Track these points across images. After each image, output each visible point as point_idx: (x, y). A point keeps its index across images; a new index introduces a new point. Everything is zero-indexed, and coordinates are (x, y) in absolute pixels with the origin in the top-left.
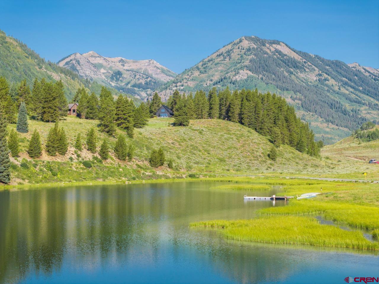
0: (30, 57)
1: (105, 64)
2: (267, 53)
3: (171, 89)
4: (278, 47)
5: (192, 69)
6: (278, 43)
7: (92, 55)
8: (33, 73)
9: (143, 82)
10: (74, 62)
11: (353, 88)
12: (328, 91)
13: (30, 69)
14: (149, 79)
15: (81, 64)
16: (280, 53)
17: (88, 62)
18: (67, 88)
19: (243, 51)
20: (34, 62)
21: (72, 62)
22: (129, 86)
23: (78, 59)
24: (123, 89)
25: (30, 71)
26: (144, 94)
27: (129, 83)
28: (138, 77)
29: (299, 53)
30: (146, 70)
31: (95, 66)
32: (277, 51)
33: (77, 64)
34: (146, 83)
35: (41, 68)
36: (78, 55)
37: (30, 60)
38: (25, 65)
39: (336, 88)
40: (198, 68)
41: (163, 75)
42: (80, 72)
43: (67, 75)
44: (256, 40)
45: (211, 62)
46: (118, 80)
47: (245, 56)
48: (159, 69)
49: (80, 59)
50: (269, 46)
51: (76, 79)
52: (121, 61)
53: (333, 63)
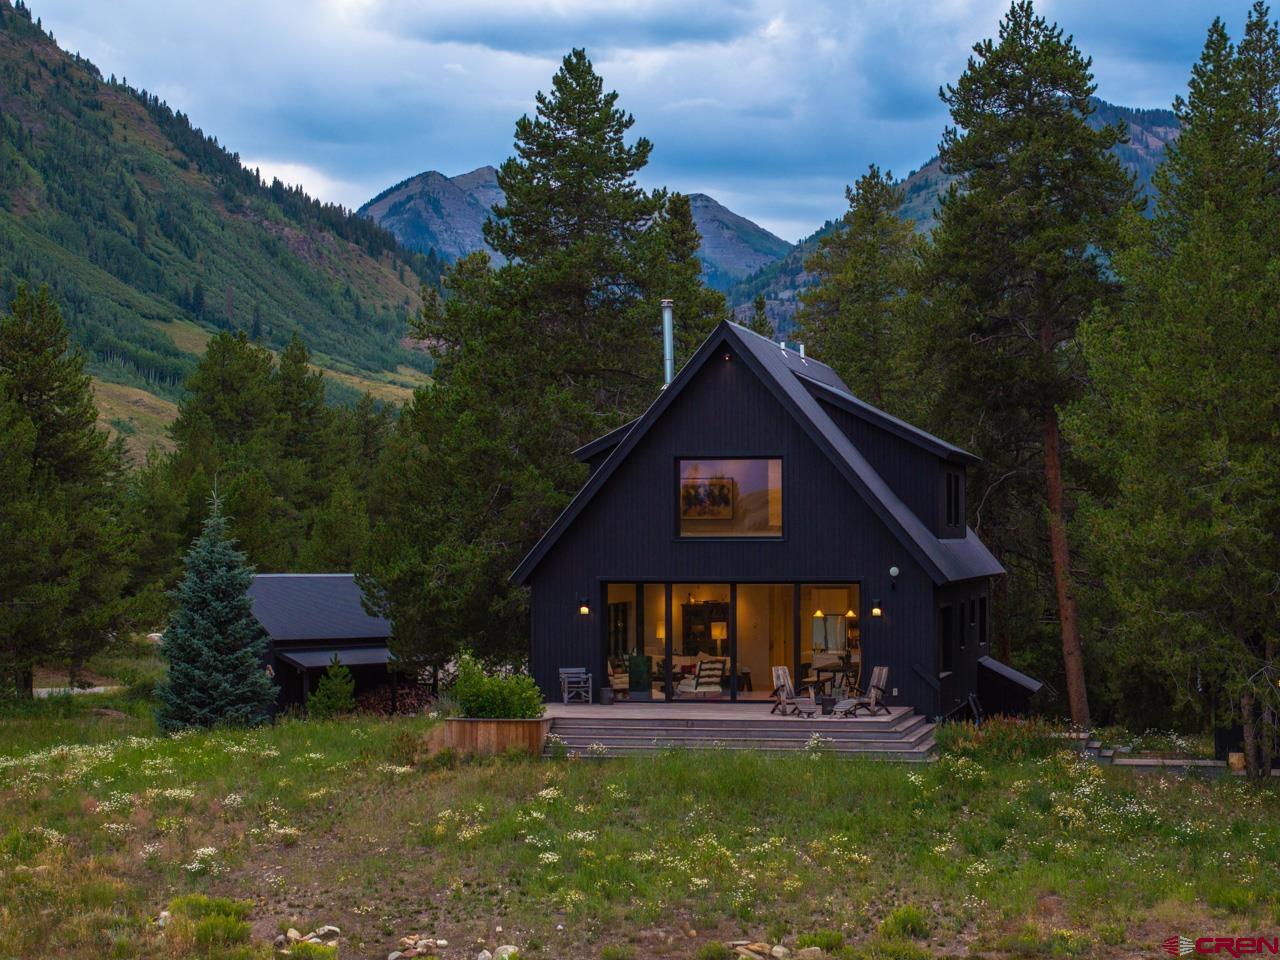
0: (194, 166)
2: (1138, 159)
3: (773, 295)
7: (486, 181)
8: (200, 230)
13: (190, 212)
15: (445, 213)
17: (470, 204)
18: (343, 291)
20: (210, 185)
21: (412, 203)
23: (433, 193)
25: (189, 219)
33: (431, 211)
38: (168, 196)
42: (440, 241)
43: (346, 238)
45: (923, 193)
48: (728, 228)
49: (441, 194)
50: (1142, 133)
51: (385, 252)
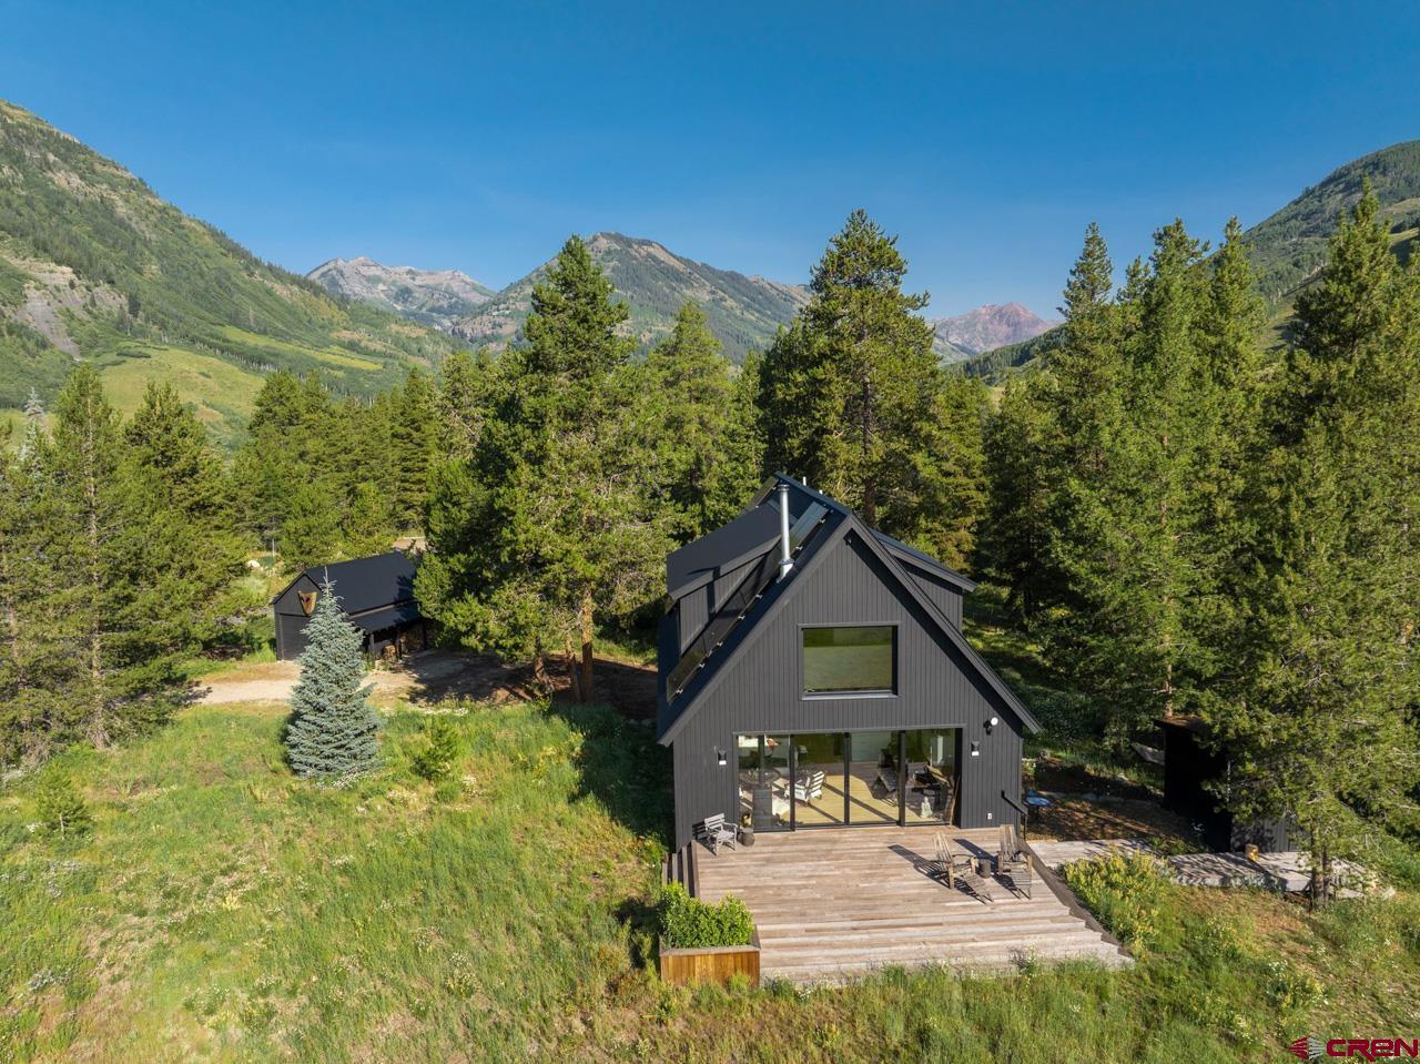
1: (384, 276)
2: (636, 259)
4: (651, 250)
5: (521, 282)
6: (649, 243)
8: (235, 284)
9: (445, 303)
10: (334, 272)
11: (758, 311)
12: (728, 316)
13: (230, 276)
14: (454, 300)
15: (346, 277)
16: (654, 258)
17: (357, 273)
19: (600, 255)
21: (330, 272)
22: (424, 310)
23: (340, 268)
24: (414, 315)
25: (229, 279)
26: (447, 323)
27: (423, 305)
28: (436, 296)
29: (679, 259)
30: (449, 285)
31: (369, 279)
32: (649, 255)
33: (339, 275)
34: (450, 306)
35: (251, 274)
36: (341, 262)
37: (230, 260)
38: (220, 269)
39: (738, 312)
40: (531, 282)
41: (475, 293)
44: (618, 238)
46: (405, 301)
47: (603, 263)
48: (469, 284)
49: (343, 268)
50: (638, 248)
52: (410, 272)
53: (726, 274)
